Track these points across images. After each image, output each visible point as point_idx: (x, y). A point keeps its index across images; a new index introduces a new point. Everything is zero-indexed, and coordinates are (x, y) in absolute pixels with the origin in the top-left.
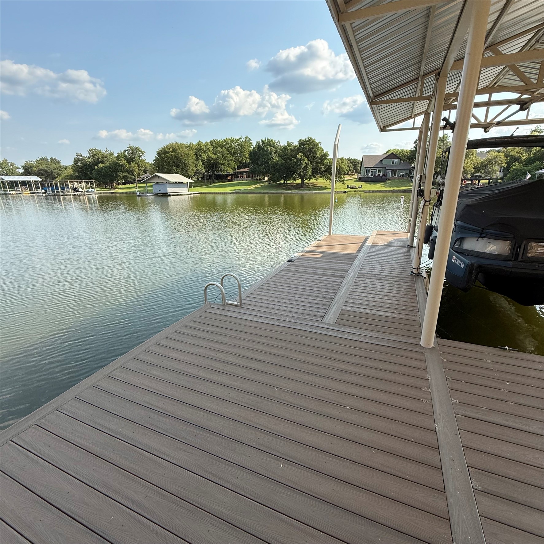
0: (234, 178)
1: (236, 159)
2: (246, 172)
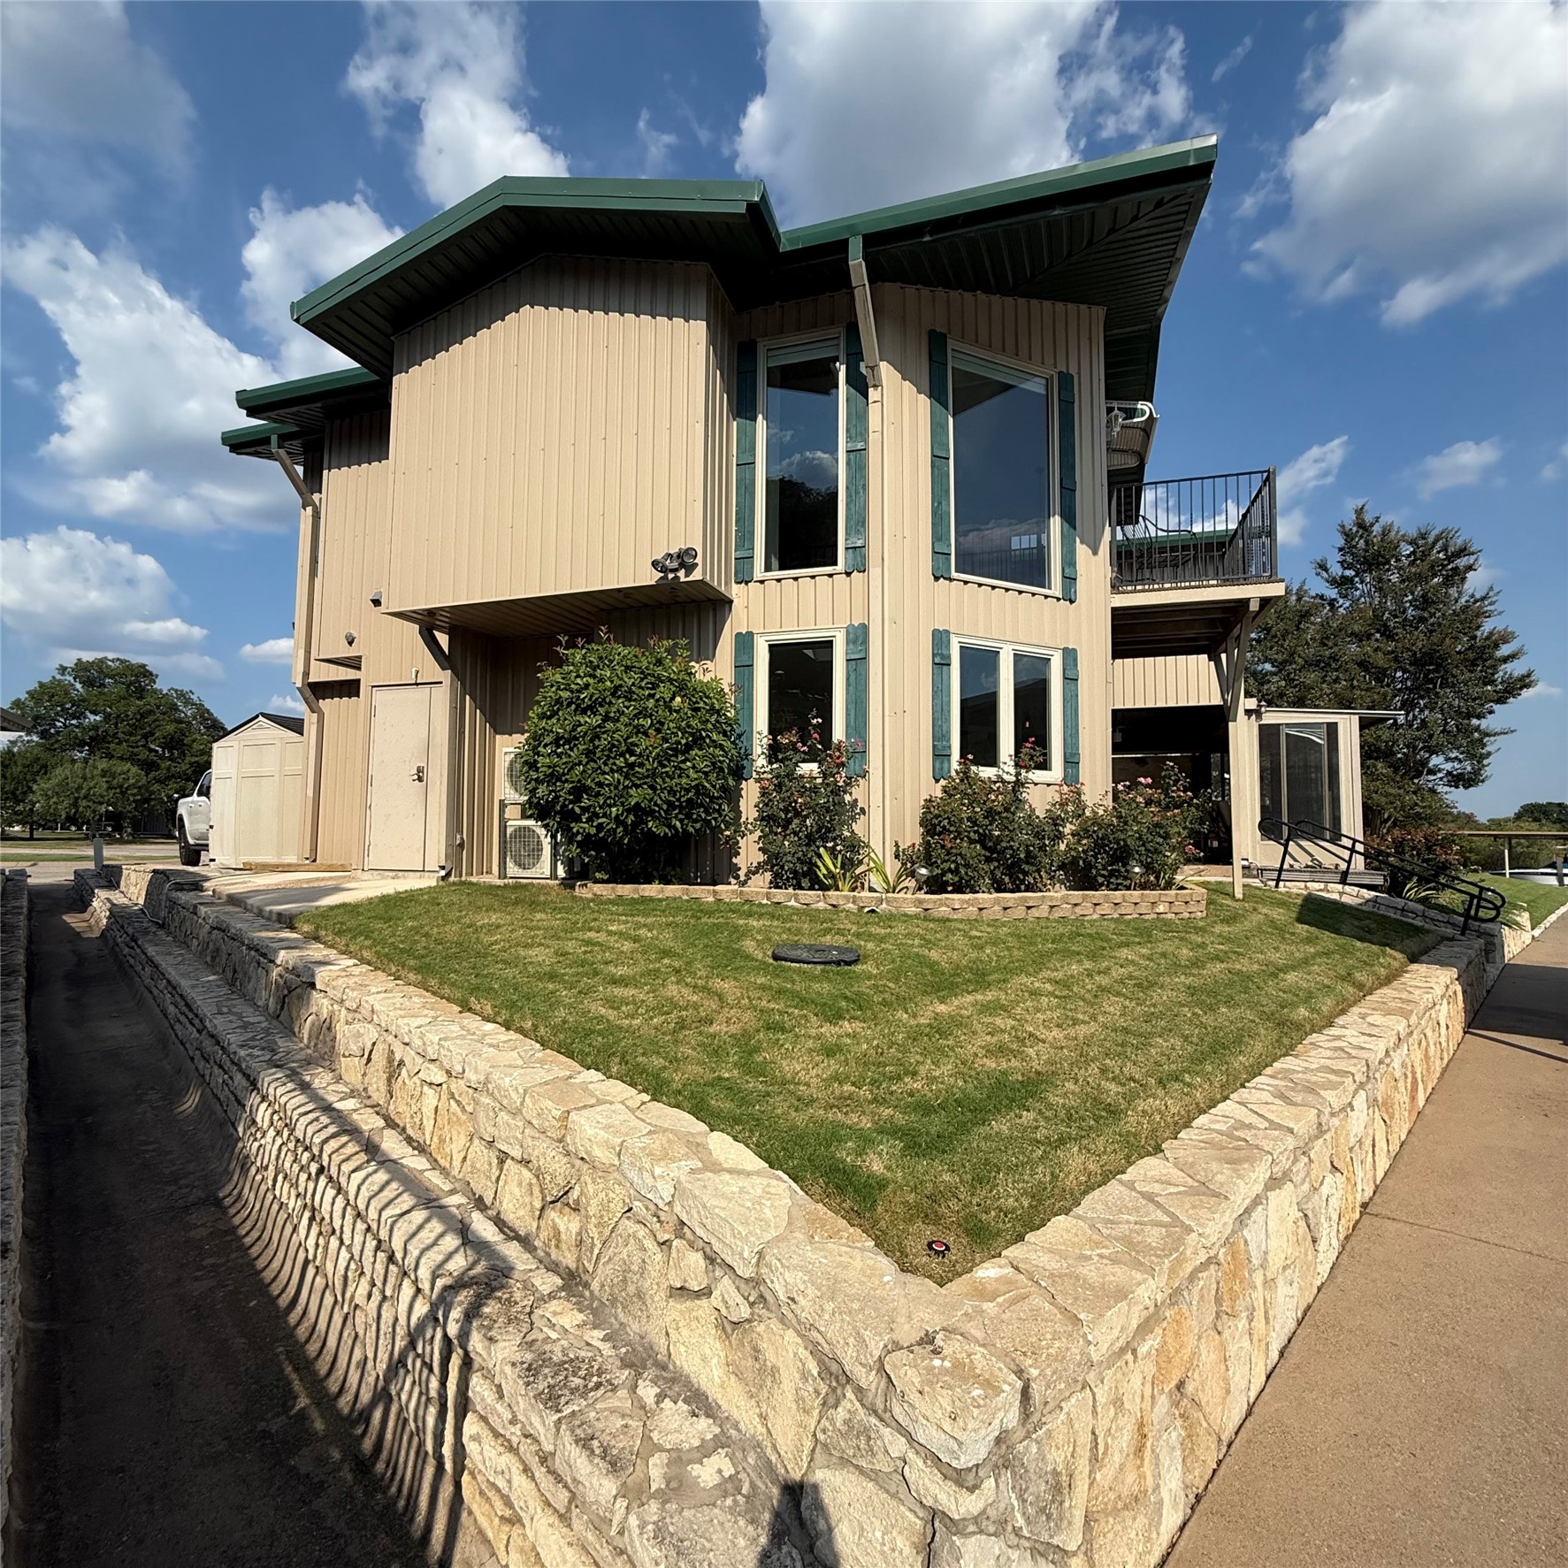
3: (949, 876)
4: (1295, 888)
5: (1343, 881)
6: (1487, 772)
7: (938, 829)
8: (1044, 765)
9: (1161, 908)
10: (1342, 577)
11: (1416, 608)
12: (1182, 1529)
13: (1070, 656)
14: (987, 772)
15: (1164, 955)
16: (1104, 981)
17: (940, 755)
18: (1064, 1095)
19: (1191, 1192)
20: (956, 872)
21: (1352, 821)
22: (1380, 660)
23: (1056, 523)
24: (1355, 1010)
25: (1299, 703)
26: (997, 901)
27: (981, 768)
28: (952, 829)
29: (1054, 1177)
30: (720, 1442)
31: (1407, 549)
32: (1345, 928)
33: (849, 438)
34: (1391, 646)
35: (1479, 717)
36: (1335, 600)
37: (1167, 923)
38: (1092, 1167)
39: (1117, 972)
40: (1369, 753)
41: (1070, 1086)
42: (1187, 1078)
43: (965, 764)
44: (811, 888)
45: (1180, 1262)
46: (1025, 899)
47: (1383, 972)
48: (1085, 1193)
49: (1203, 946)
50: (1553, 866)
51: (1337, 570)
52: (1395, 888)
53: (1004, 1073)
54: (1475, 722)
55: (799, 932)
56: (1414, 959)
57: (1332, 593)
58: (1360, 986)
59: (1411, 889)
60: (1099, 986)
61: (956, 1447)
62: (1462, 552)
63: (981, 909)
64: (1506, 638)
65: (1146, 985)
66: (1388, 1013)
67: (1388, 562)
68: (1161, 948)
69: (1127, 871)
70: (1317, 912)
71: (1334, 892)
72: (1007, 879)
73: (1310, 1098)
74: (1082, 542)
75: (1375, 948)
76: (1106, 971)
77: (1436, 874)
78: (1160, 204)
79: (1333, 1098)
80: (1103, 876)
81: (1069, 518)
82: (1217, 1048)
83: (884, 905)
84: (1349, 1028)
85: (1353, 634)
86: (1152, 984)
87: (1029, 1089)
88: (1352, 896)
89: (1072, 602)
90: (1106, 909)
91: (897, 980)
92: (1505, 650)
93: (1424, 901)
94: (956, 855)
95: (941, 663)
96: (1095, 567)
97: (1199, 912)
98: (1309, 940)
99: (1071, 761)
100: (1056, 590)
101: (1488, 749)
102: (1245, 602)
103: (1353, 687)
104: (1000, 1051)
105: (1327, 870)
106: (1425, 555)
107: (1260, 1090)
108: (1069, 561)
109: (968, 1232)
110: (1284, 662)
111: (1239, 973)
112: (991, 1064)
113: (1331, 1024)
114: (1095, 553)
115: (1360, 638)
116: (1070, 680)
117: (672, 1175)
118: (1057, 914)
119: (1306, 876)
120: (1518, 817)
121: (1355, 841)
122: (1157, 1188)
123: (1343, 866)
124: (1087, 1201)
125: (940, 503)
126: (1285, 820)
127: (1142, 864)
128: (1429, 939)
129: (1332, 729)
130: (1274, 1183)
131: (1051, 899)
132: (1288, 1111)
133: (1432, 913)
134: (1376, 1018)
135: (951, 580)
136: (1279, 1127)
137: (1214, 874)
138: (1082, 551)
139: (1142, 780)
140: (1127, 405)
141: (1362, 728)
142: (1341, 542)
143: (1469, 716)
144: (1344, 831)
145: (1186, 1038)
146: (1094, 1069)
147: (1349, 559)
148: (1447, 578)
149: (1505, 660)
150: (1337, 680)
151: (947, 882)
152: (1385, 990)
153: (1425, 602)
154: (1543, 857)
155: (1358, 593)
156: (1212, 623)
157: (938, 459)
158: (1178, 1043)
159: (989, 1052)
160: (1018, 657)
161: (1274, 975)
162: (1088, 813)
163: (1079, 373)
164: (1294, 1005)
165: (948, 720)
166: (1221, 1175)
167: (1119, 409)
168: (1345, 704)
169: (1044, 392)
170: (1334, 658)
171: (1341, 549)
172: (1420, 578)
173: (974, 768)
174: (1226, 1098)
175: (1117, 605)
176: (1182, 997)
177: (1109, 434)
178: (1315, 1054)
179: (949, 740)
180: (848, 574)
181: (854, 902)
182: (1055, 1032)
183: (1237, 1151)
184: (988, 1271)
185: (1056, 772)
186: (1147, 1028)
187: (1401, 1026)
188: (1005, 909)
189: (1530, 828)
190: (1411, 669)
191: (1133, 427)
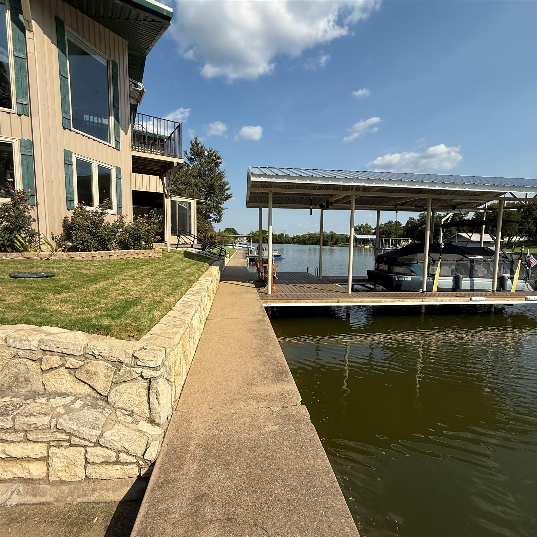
3: (80, 246)
4: (181, 249)
5: (192, 247)
6: (222, 219)
7: (74, 228)
8: (110, 208)
9: (150, 255)
10: (191, 158)
11: (208, 171)
12: (186, 379)
13: (118, 170)
14: (89, 208)
15: (155, 267)
16: (143, 274)
17: (70, 200)
18: (146, 301)
19: (182, 314)
20: (82, 244)
21: (194, 231)
22: (200, 185)
23: (112, 119)
24: (202, 277)
25: (180, 195)
26: (99, 254)
27: (87, 207)
28: (80, 228)
29: (153, 317)
30: (76, 399)
31: (207, 153)
32: (195, 259)
33: (15, 50)
34: (202, 181)
35: (221, 204)
36: (189, 164)
37: (153, 259)
38: (159, 314)
39: (145, 272)
40: (199, 212)
41: (146, 299)
42: (173, 294)
43: (81, 204)
44: (12, 252)
45: (185, 326)
46: (109, 253)
47: (206, 268)
48: (159, 320)
49: (164, 264)
50: (232, 244)
51: (189, 155)
52: (203, 249)
53: (127, 299)
54: (220, 205)
55: (17, 268)
56: (210, 265)
57: (188, 162)
58: (202, 271)
59: (207, 249)
60: (142, 276)
61: (156, 362)
62: (219, 158)
63: (93, 257)
64: (227, 184)
65: (155, 275)
66: (208, 277)
67: (202, 156)
68: (154, 265)
69: (140, 244)
70: (187, 255)
71: (190, 250)
72: (100, 247)
73: (199, 294)
74: (121, 129)
75: (203, 263)
76: (142, 272)
77: (212, 245)
78: (153, 21)
79: (203, 294)
80: (132, 245)
81: (117, 118)
82: (177, 287)
83: (53, 257)
84: (202, 280)
85: (194, 176)
86: (156, 274)
87: (136, 301)
88: (194, 251)
89: (118, 150)
90: (135, 255)
91: (75, 280)
92: (227, 187)
93: (209, 252)
94: (83, 238)
95: (68, 164)
96: (126, 139)
97: (160, 255)
98: (188, 262)
99: (119, 207)
100: (113, 144)
101: (222, 213)
102: (172, 163)
103: (193, 192)
104: (122, 294)
105: (188, 244)
106: (211, 156)
107: (188, 295)
108: (117, 135)
109: (137, 331)
110: (176, 181)
111: (176, 270)
112: (122, 298)
113: (198, 280)
114: (126, 134)
115: (195, 177)
116: (118, 178)
117: (37, 339)
118: (119, 258)
119: (183, 246)
120: (225, 231)
121: (195, 236)
122: (175, 315)
123: (192, 243)
124: (160, 321)
125: (65, 97)
126: (177, 228)
127: (145, 242)
128: (213, 261)
129: (190, 203)
130: (196, 311)
131: (117, 253)
132: (195, 297)
133: (212, 255)
134: (206, 278)
135: (71, 130)
136: (195, 300)
137: (162, 245)
138: (122, 132)
139: (145, 215)
140: (135, 82)
141: (197, 204)
142: (191, 147)
143: (219, 204)
144: (192, 233)
145: (169, 286)
146: (150, 295)
147: (193, 153)
148: (216, 164)
149: (227, 190)
150: (189, 189)
151: (79, 248)
152: (206, 272)
153: (211, 170)
154: (230, 242)
155: (195, 164)
156: (162, 167)
157: (63, 77)
158: (168, 287)
159: (119, 295)
160: (99, 167)
161: (184, 270)
162: (126, 225)
163: (119, 63)
164: (190, 276)
165: (72, 187)
166: (187, 311)
167: (132, 82)
168: (192, 197)
169: (106, 65)
170: (189, 182)
171: (191, 149)
172: (210, 163)
173: (84, 206)
174: (182, 297)
175: (134, 155)
176: (165, 277)
177: (130, 90)
178: (196, 287)
179: (73, 195)
180: (19, 115)
181: (38, 256)
182: (136, 288)
183: (188, 305)
184: (145, 337)
185: (114, 211)
186: (159, 284)
187: (212, 279)
188: (102, 256)
189: (227, 234)
190: (207, 189)
191: (137, 91)
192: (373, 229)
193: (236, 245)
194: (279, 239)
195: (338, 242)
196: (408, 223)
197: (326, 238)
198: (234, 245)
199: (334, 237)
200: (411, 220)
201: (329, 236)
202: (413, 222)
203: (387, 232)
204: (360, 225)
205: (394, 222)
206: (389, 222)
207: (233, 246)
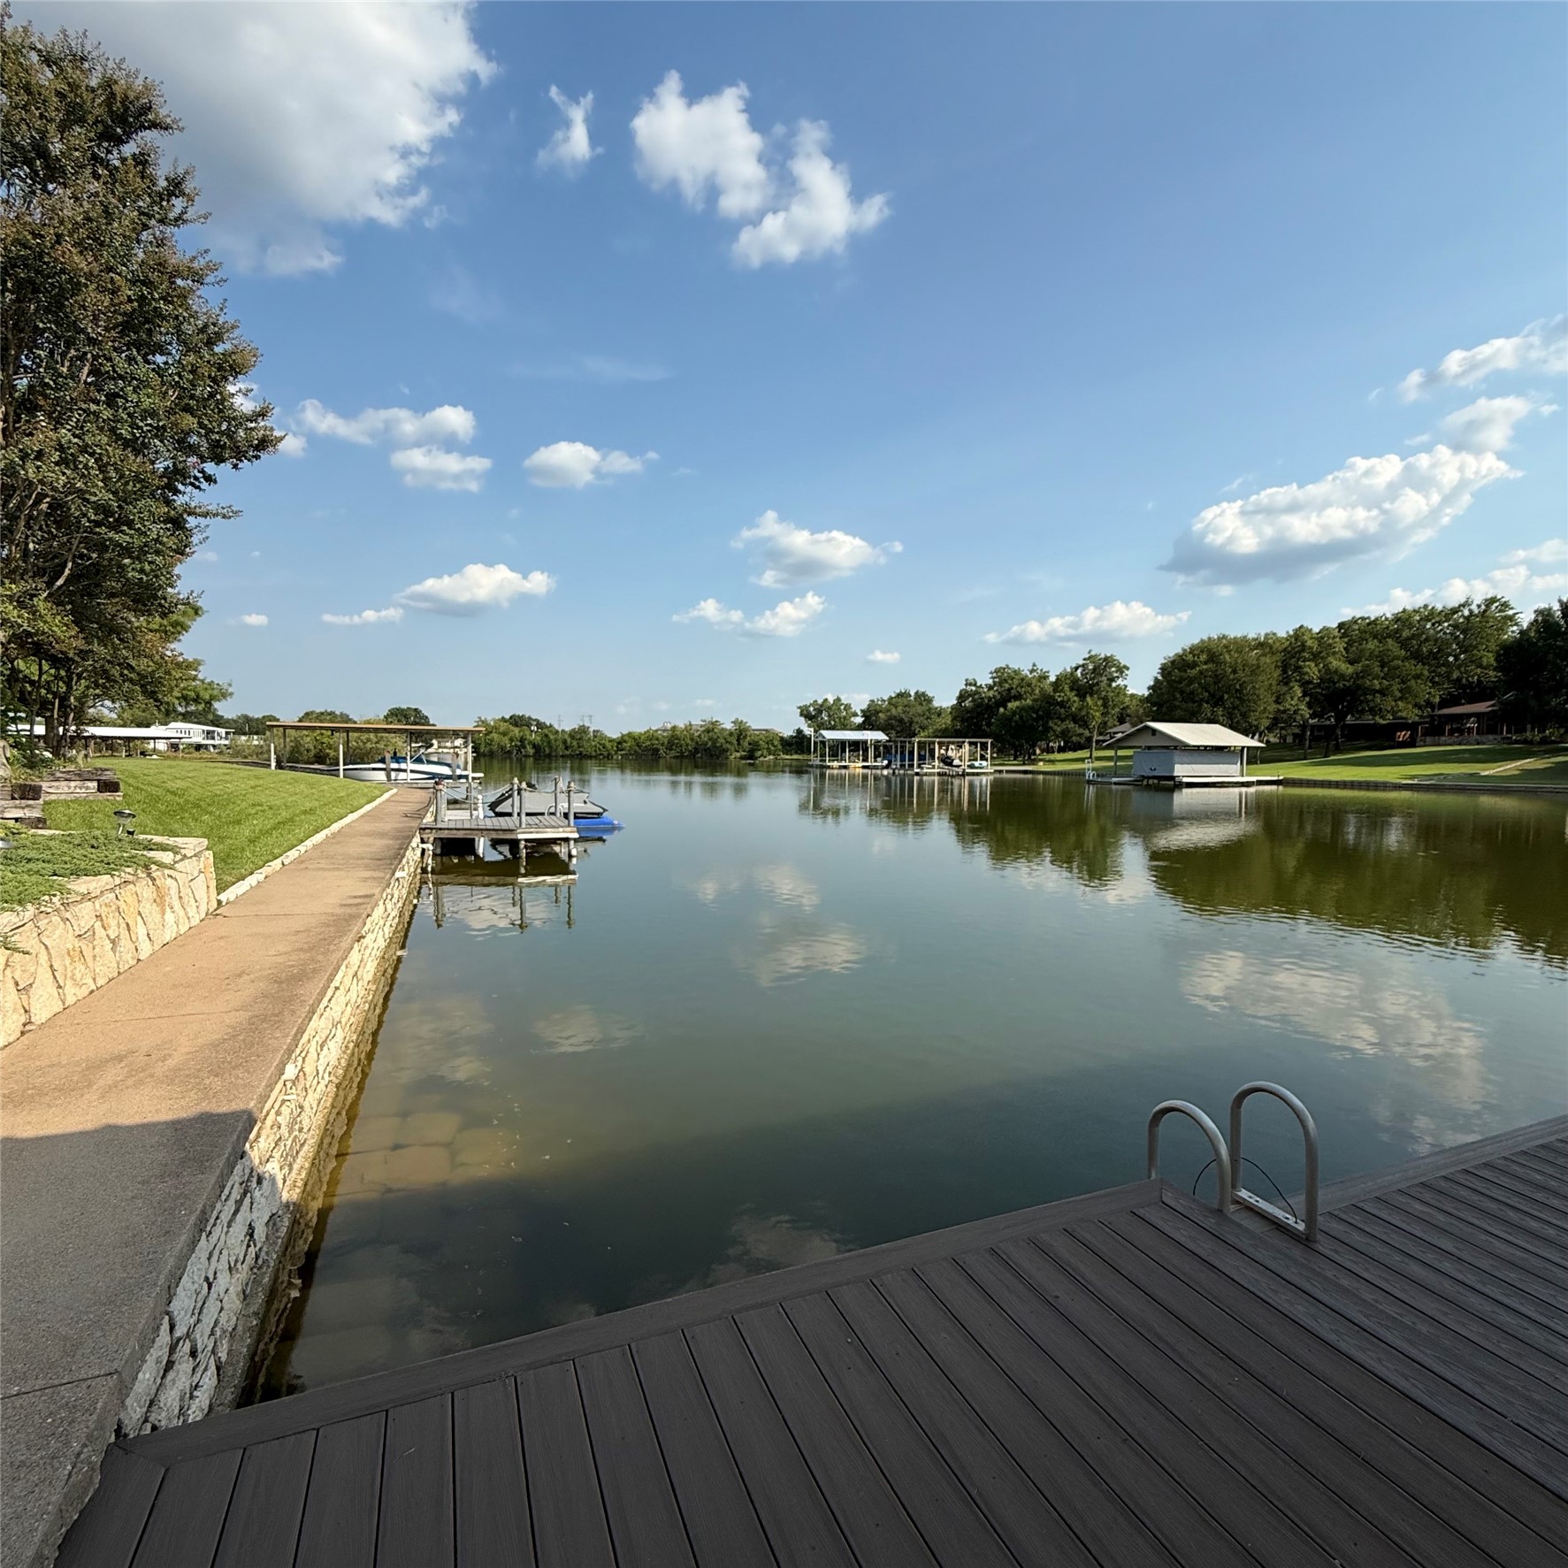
0: (1424, 734)
1: (1439, 675)
2: (1478, 715)
50: (383, 761)
192: (855, 715)
193: (403, 766)
194: (575, 743)
195: (760, 753)
196: (962, 696)
197: (723, 741)
198: (394, 766)
199: (745, 737)
200: (969, 688)
201: (731, 734)
202: (976, 693)
203: (901, 721)
204: (820, 702)
205: (912, 694)
206: (900, 695)
207: (388, 771)
